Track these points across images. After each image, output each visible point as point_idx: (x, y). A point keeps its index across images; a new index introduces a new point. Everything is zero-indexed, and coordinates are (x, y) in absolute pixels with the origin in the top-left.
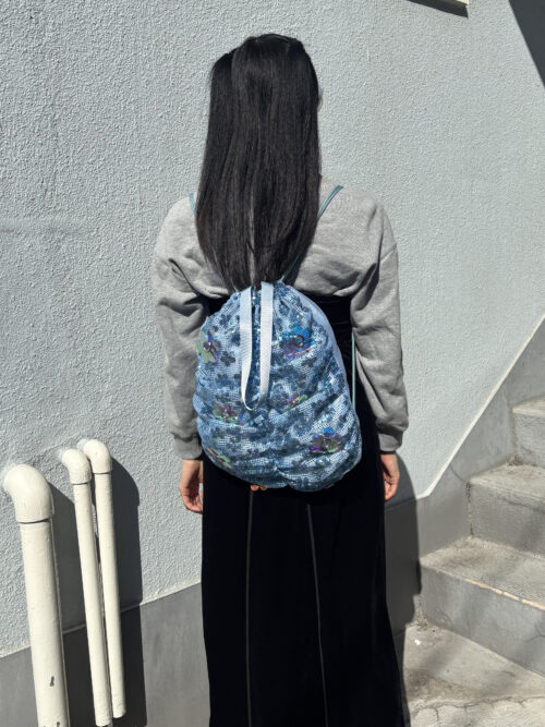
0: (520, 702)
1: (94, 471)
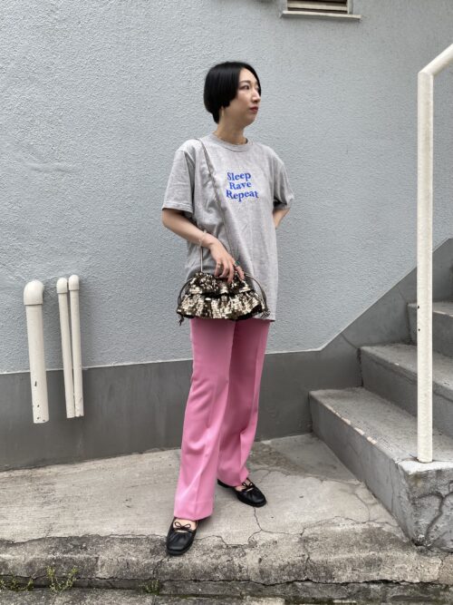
0: (322, 481)
1: (70, 289)
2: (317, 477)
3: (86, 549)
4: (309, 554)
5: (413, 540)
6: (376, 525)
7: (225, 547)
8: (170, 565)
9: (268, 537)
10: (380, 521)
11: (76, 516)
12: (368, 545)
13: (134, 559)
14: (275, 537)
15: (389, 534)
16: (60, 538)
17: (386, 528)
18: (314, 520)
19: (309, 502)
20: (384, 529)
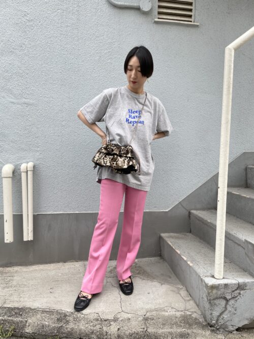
0: (162, 284)
1: (28, 169)
2: (159, 282)
3: (21, 315)
4: (147, 327)
5: (209, 324)
6: (188, 313)
7: (100, 320)
8: (67, 328)
9: (126, 316)
10: (191, 310)
11: (21, 295)
12: (183, 325)
13: (47, 323)
14: (129, 316)
15: (196, 319)
16: (9, 308)
17: (194, 315)
18: (153, 308)
19: (152, 296)
20: (193, 316)
